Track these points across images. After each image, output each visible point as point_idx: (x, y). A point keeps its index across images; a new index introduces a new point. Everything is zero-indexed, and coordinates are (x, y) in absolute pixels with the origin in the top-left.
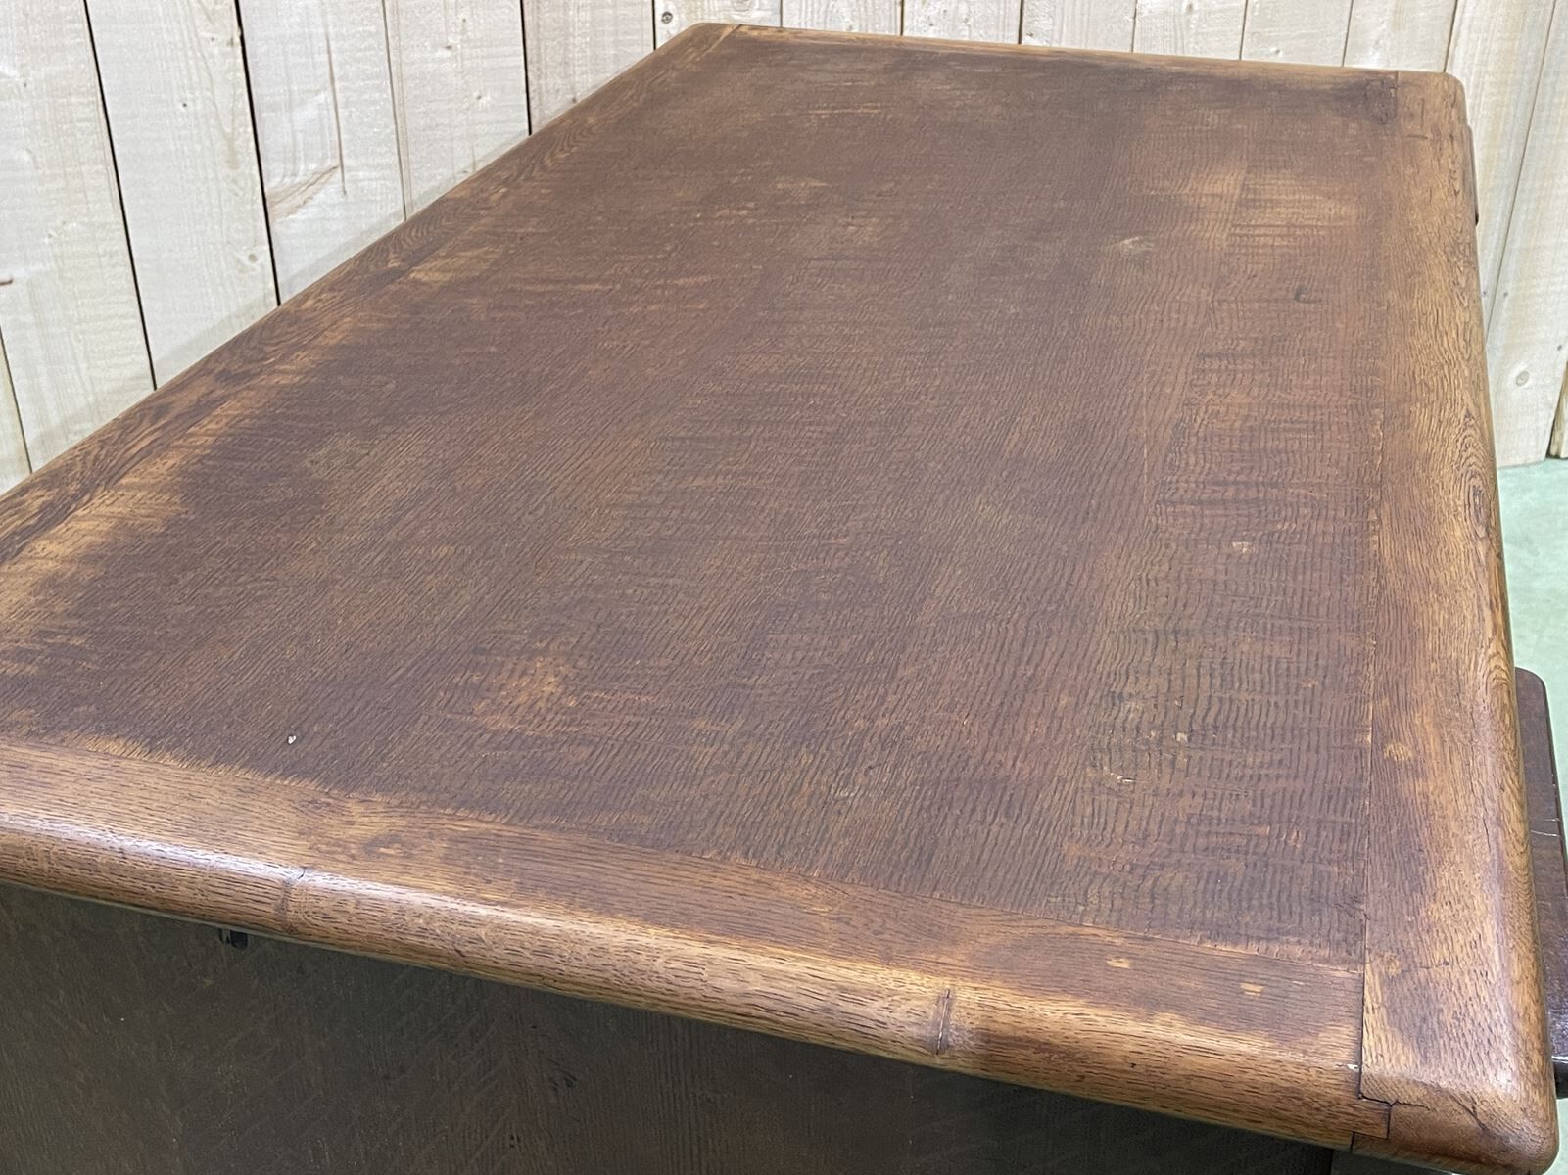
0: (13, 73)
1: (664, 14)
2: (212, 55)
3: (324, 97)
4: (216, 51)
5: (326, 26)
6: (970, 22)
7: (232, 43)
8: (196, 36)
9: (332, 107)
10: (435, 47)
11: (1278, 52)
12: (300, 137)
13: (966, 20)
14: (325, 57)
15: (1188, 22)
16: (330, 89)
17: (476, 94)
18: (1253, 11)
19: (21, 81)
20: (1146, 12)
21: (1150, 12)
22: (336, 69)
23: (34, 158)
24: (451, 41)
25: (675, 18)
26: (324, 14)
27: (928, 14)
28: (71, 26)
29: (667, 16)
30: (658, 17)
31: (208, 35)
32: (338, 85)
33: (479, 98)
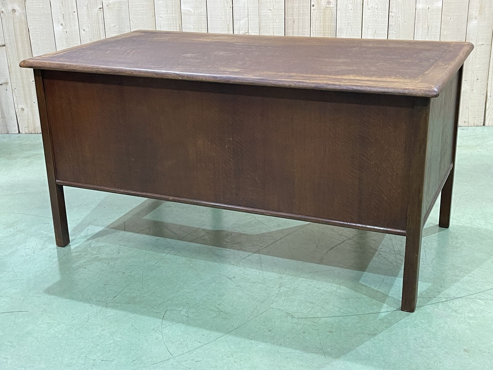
0: (193, 11)
1: (313, 5)
2: (227, 10)
3: (246, 19)
4: (228, 9)
5: (248, 5)
6: (378, 9)
7: (231, 7)
8: (225, 5)
9: (247, 20)
10: (268, 10)
11: (451, 19)
12: (241, 26)
13: (377, 9)
14: (247, 11)
15: (428, 11)
16: (247, 17)
17: (275, 19)
18: (444, 10)
19: (193, 13)
20: (418, 9)
21: (419, 8)
22: (249, 13)
23: (194, 27)
24: (271, 9)
25: (315, 6)
26: (248, 3)
27: (369, 7)
28: (203, 3)
29: (313, 6)
30: (312, 5)
31: (227, 6)
32: (249, 16)
33: (275, 20)
